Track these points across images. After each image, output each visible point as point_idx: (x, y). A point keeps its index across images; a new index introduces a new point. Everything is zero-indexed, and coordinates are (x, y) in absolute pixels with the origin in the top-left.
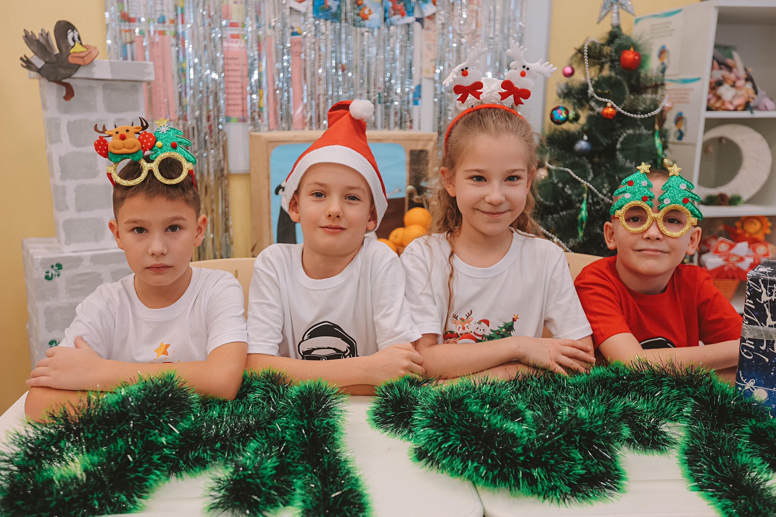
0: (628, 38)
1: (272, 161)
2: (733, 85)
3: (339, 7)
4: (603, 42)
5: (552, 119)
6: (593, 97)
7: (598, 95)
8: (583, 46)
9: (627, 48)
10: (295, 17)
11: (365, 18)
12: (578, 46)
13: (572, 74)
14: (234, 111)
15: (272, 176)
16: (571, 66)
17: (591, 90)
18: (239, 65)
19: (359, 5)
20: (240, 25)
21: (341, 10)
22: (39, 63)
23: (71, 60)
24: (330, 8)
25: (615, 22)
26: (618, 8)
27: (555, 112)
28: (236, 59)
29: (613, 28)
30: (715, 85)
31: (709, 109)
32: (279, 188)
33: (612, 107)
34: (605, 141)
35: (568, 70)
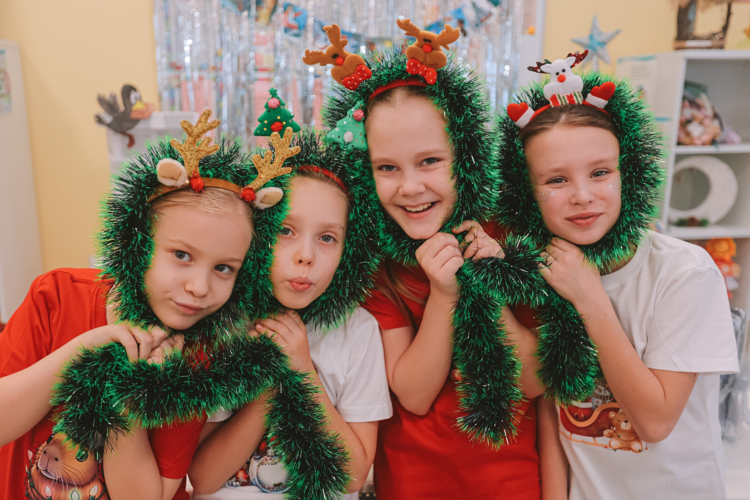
2: (701, 123)
19: (372, 51)
20: (271, 70)
22: (108, 119)
23: (134, 115)
30: (685, 124)
31: (679, 143)
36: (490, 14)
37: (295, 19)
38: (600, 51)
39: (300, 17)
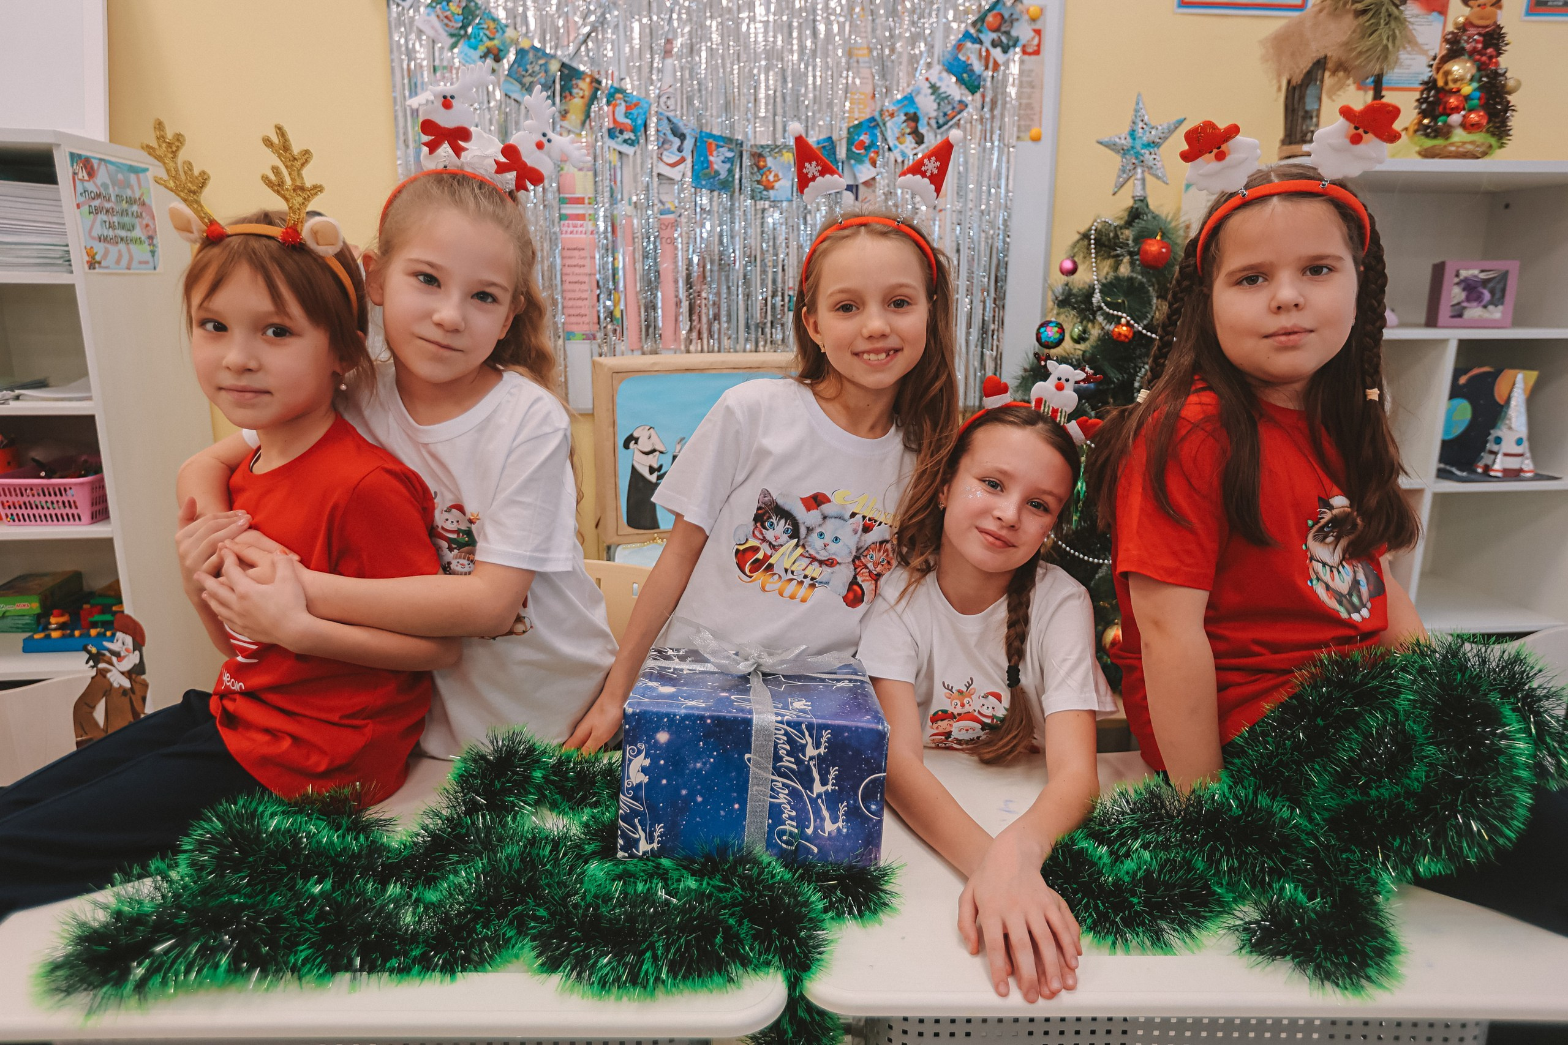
0: (1155, 217)
1: (619, 400)
3: (731, 171)
4: (1122, 222)
5: (1039, 339)
6: (1100, 308)
7: (1107, 304)
8: (1090, 229)
9: (1153, 235)
10: (665, 188)
11: (769, 187)
12: (1083, 230)
13: (1073, 271)
14: (578, 324)
15: (619, 422)
16: (1072, 258)
17: (1097, 298)
18: (584, 258)
19: (759, 168)
20: (586, 201)
21: (733, 176)
24: (717, 173)
25: (1139, 193)
26: (1143, 172)
27: (1042, 330)
28: (580, 250)
29: (1135, 201)
32: (631, 439)
33: (1128, 324)
34: (1115, 376)
35: (1068, 265)
36: (963, 105)
37: (626, 116)
38: (1148, 158)
39: (635, 111)
